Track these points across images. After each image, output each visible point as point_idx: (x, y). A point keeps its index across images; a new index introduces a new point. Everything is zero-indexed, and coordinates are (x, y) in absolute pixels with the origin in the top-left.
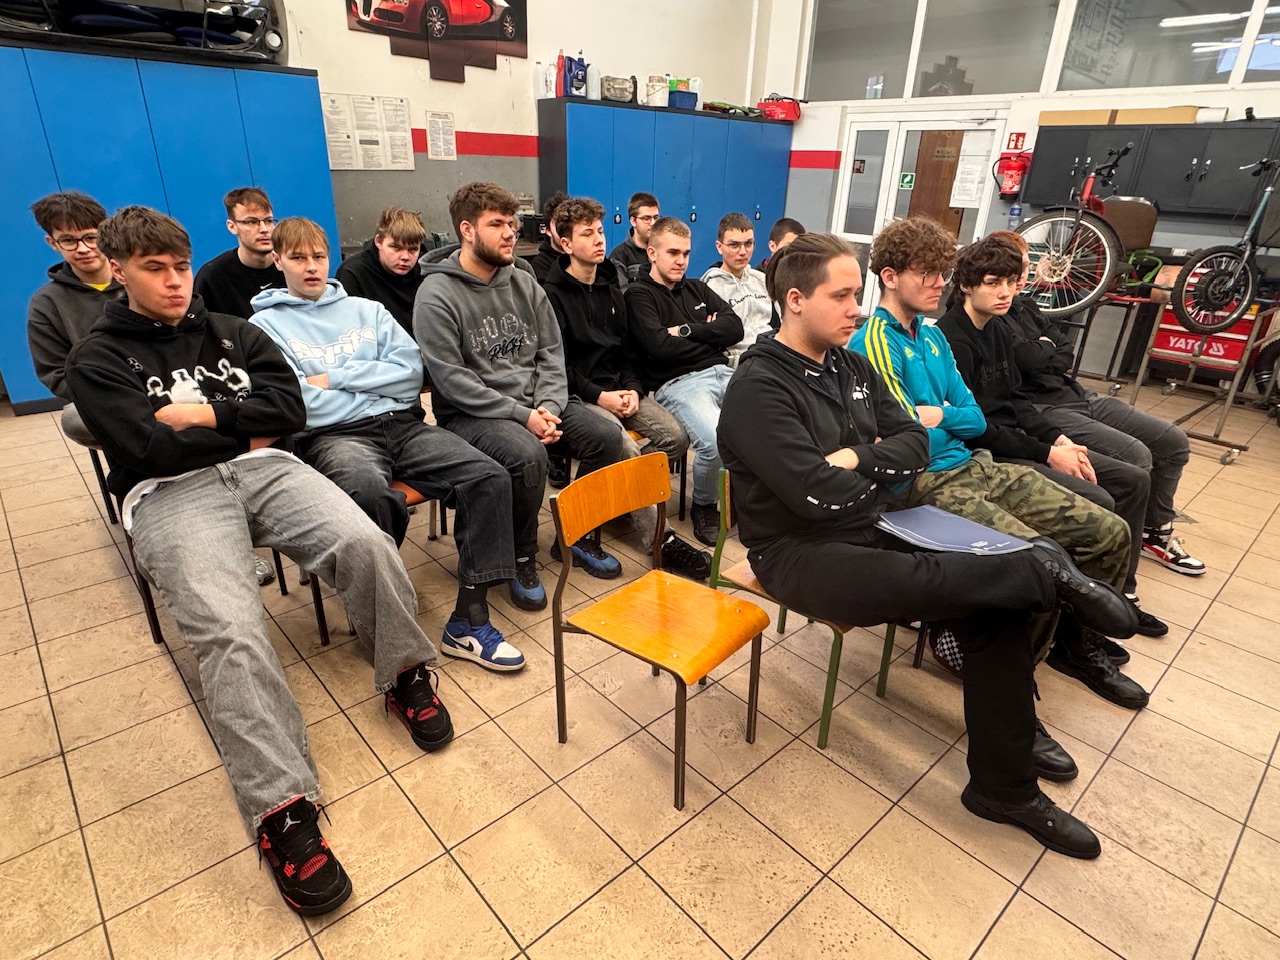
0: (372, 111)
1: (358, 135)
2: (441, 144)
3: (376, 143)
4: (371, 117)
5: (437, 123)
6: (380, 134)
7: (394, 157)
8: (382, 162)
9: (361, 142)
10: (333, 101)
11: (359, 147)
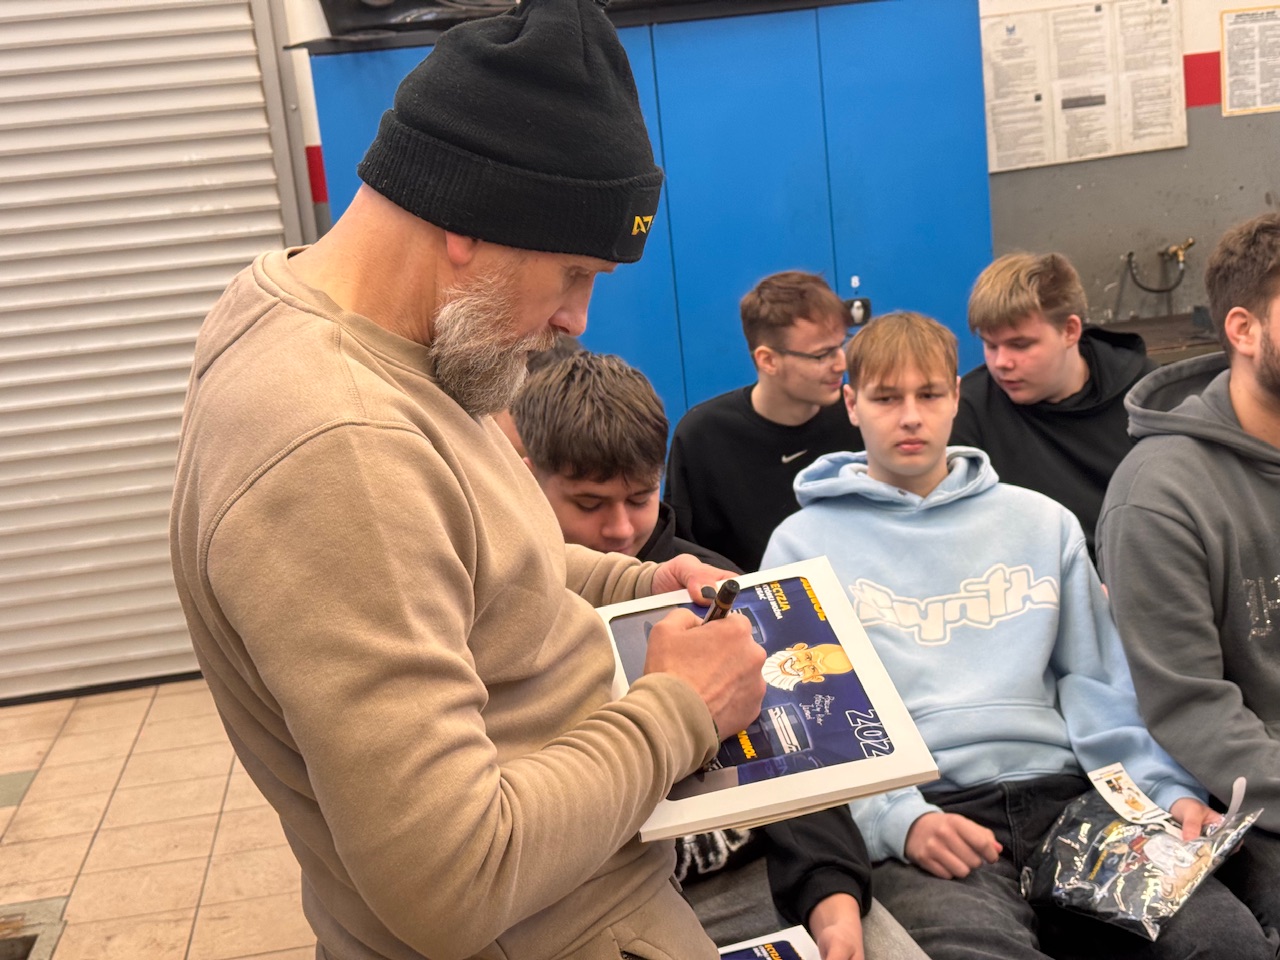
0: (1096, 34)
1: (1058, 90)
2: (1254, 78)
3: (1100, 101)
4: (1091, 47)
5: (1246, 33)
6: (1107, 79)
7: (1139, 125)
8: (1110, 138)
9: (1068, 104)
10: (1011, 30)
11: (1061, 118)
